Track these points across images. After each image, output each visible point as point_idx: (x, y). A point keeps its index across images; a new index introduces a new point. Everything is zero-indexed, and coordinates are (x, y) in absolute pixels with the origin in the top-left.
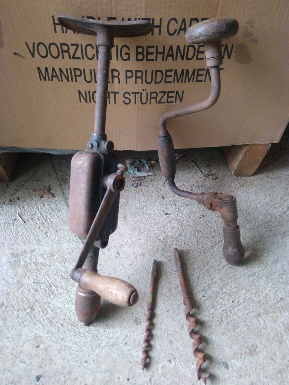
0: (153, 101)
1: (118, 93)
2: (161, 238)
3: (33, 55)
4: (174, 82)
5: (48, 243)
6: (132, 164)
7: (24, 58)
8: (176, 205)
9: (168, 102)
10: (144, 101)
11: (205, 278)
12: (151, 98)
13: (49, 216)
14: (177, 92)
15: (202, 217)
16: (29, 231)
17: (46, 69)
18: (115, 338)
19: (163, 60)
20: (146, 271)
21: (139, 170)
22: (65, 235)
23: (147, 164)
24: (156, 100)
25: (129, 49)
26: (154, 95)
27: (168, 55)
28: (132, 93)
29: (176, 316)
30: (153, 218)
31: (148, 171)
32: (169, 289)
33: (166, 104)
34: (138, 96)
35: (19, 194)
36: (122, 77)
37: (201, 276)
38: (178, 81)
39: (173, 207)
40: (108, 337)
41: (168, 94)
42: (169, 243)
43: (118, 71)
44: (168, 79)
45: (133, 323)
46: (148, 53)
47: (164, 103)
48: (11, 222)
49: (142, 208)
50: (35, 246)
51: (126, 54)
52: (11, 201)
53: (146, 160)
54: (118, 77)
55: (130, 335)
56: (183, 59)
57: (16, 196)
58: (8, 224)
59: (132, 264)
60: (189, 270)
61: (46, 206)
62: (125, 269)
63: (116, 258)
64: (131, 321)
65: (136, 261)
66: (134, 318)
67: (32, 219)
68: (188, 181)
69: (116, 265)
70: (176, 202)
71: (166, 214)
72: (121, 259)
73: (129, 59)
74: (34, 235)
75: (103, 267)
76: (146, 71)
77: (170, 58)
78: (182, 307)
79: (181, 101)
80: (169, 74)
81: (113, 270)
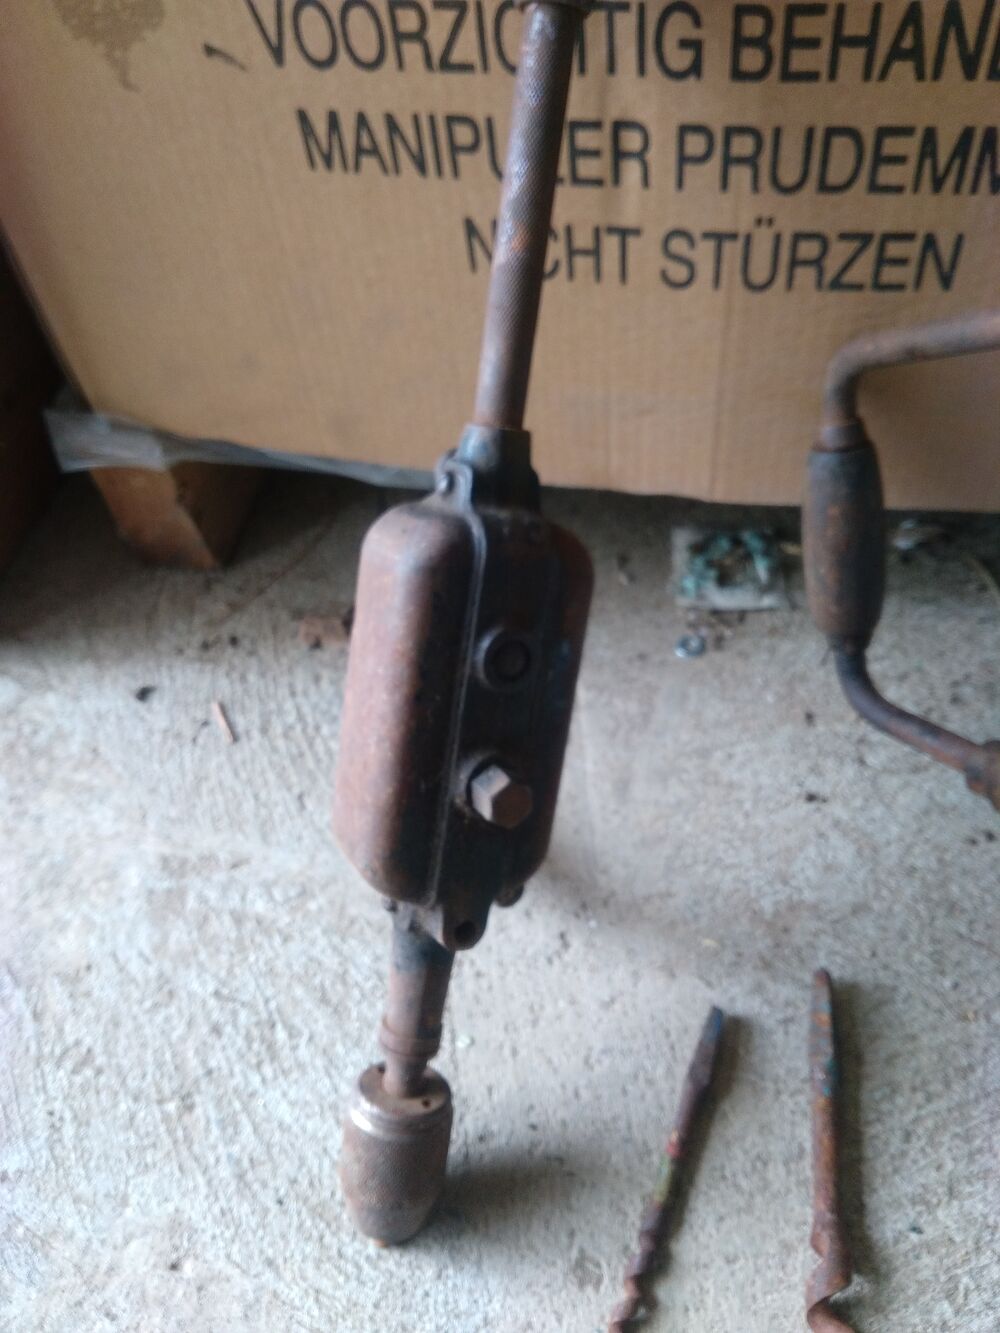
0: (805, 276)
1: (637, 232)
2: (767, 905)
3: (278, 53)
4: (916, 188)
5: (300, 838)
6: (698, 549)
7: (243, 68)
8: (862, 762)
9: (879, 286)
10: (759, 274)
11: (941, 1144)
12: (795, 263)
13: (325, 730)
14: (930, 242)
15: (982, 839)
16: (244, 775)
17: (333, 121)
18: (478, 1318)
19: (867, 76)
20: (666, 1049)
21: (724, 580)
23: (766, 553)
24: (821, 273)
25: (697, 22)
26: (809, 250)
27: (896, 53)
28: (707, 235)
29: (765, 1294)
30: (748, 806)
31: (765, 590)
32: (758, 1157)
33: (869, 294)
34: (732, 251)
35: (240, 625)
36: (663, 156)
37: (920, 1131)
38: (938, 184)
39: (850, 770)
40: (450, 1307)
41: (882, 248)
42: (798, 939)
43: (642, 128)
44: (889, 175)
45: (566, 1275)
46: (791, 42)
47: (859, 287)
48: (188, 732)
49: (704, 753)
50: (250, 845)
51: (684, 44)
52: (206, 646)
53: (763, 537)
54: (641, 155)
55: (544, 1326)
56: (970, 72)
57: (226, 631)
58: (178, 736)
59: (613, 1001)
60: (867, 1085)
61: (325, 684)
62: (580, 1016)
63: (550, 961)
64: (560, 1262)
65: (631, 990)
66: (574, 1254)
67: (264, 730)
68: (941, 654)
69: (544, 990)
70: (864, 749)
71: (811, 798)
72: (570, 971)
73: (696, 69)
74: (256, 797)
75: (490, 988)
76: (777, 133)
77: (903, 69)
78: (801, 1257)
79: (946, 281)
80: (891, 146)
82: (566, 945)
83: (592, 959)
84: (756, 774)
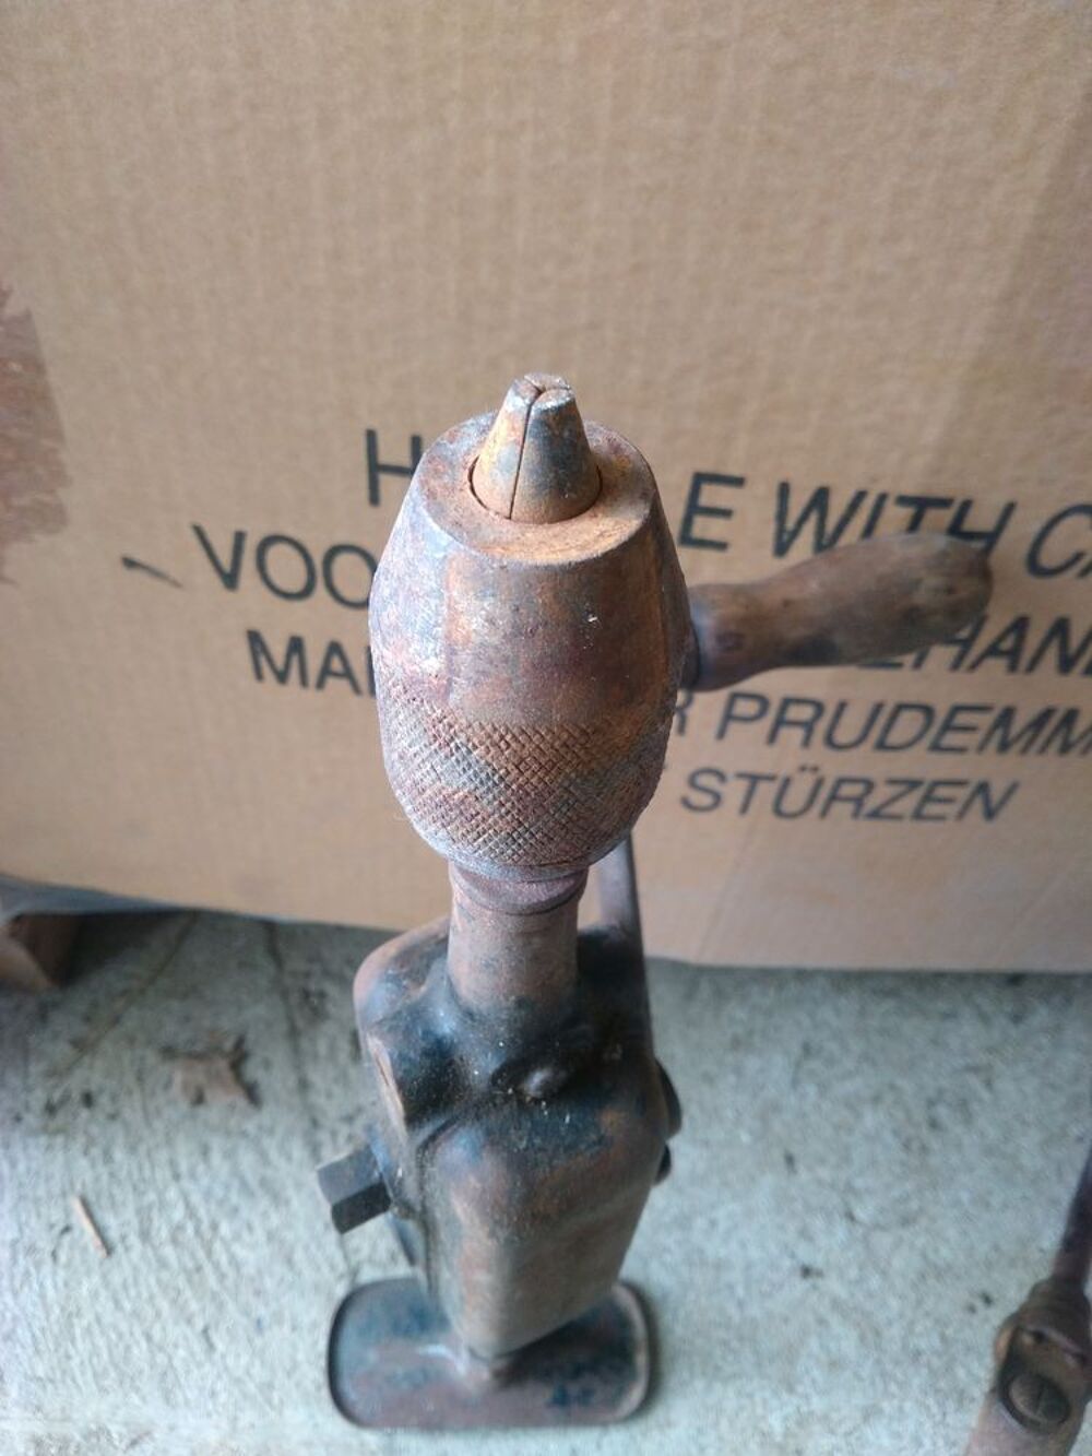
0: (842, 810)
3: (230, 579)
4: (980, 750)
5: (213, 1394)
7: (176, 584)
8: (850, 1217)
9: (918, 817)
10: (792, 806)
12: (833, 799)
13: (225, 1229)
14: (983, 788)
16: (127, 1306)
17: (296, 646)
19: (955, 667)
22: (301, 1357)
24: (860, 806)
26: (852, 790)
27: (992, 652)
28: (741, 776)
30: (740, 1291)
33: (907, 822)
34: (767, 789)
35: (90, 1074)
36: (705, 713)
38: (1004, 747)
39: (841, 1230)
41: (930, 791)
44: (954, 739)
47: (897, 817)
48: (45, 1245)
49: (684, 1222)
50: (151, 1410)
52: (51, 1109)
54: (684, 712)
56: (1065, 668)
57: (76, 1083)
58: (31, 1250)
61: (216, 1158)
67: (145, 1235)
71: (806, 1272)
74: (149, 1338)
76: (842, 706)
77: (995, 664)
79: (991, 815)
80: (963, 719)
84: (743, 1245)
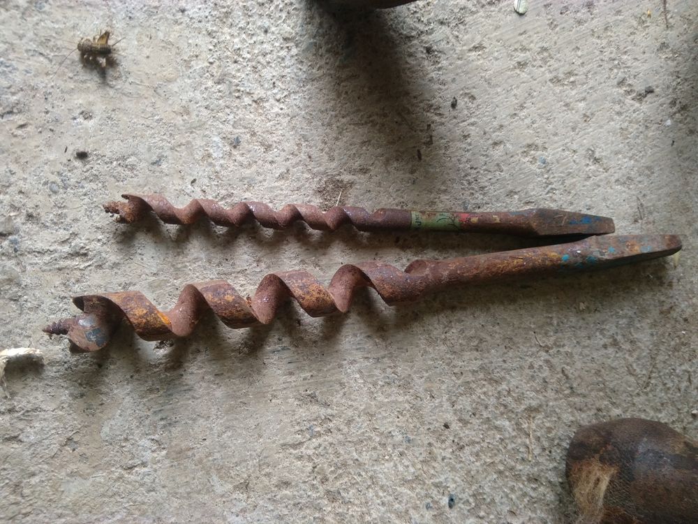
11: (534, 511)
18: (259, 92)
29: (360, 372)
32: (481, 341)
40: (260, 58)
45: (325, 173)
55: (272, 162)
59: (597, 160)
62: (574, 129)
63: (621, 83)
64: (334, 165)
65: (613, 179)
66: (346, 178)
69: (591, 83)
72: (617, 108)
75: (580, 22)
78: (401, 399)
81: (567, 68)
82: (640, 97)
83: (633, 128)
